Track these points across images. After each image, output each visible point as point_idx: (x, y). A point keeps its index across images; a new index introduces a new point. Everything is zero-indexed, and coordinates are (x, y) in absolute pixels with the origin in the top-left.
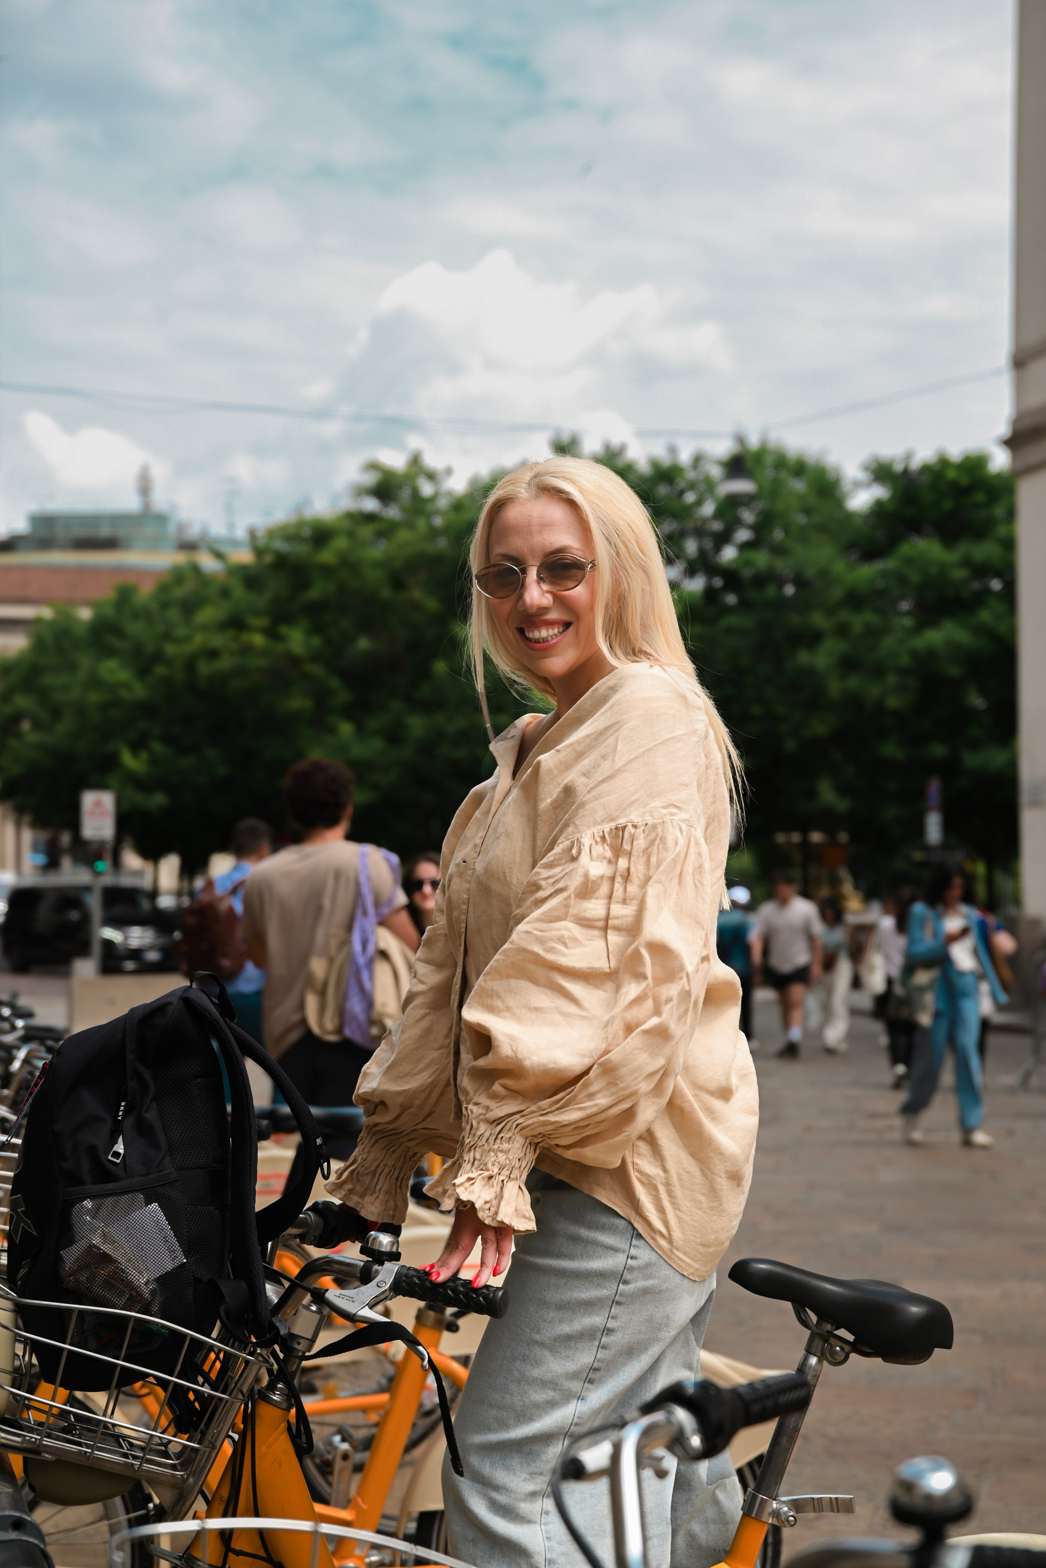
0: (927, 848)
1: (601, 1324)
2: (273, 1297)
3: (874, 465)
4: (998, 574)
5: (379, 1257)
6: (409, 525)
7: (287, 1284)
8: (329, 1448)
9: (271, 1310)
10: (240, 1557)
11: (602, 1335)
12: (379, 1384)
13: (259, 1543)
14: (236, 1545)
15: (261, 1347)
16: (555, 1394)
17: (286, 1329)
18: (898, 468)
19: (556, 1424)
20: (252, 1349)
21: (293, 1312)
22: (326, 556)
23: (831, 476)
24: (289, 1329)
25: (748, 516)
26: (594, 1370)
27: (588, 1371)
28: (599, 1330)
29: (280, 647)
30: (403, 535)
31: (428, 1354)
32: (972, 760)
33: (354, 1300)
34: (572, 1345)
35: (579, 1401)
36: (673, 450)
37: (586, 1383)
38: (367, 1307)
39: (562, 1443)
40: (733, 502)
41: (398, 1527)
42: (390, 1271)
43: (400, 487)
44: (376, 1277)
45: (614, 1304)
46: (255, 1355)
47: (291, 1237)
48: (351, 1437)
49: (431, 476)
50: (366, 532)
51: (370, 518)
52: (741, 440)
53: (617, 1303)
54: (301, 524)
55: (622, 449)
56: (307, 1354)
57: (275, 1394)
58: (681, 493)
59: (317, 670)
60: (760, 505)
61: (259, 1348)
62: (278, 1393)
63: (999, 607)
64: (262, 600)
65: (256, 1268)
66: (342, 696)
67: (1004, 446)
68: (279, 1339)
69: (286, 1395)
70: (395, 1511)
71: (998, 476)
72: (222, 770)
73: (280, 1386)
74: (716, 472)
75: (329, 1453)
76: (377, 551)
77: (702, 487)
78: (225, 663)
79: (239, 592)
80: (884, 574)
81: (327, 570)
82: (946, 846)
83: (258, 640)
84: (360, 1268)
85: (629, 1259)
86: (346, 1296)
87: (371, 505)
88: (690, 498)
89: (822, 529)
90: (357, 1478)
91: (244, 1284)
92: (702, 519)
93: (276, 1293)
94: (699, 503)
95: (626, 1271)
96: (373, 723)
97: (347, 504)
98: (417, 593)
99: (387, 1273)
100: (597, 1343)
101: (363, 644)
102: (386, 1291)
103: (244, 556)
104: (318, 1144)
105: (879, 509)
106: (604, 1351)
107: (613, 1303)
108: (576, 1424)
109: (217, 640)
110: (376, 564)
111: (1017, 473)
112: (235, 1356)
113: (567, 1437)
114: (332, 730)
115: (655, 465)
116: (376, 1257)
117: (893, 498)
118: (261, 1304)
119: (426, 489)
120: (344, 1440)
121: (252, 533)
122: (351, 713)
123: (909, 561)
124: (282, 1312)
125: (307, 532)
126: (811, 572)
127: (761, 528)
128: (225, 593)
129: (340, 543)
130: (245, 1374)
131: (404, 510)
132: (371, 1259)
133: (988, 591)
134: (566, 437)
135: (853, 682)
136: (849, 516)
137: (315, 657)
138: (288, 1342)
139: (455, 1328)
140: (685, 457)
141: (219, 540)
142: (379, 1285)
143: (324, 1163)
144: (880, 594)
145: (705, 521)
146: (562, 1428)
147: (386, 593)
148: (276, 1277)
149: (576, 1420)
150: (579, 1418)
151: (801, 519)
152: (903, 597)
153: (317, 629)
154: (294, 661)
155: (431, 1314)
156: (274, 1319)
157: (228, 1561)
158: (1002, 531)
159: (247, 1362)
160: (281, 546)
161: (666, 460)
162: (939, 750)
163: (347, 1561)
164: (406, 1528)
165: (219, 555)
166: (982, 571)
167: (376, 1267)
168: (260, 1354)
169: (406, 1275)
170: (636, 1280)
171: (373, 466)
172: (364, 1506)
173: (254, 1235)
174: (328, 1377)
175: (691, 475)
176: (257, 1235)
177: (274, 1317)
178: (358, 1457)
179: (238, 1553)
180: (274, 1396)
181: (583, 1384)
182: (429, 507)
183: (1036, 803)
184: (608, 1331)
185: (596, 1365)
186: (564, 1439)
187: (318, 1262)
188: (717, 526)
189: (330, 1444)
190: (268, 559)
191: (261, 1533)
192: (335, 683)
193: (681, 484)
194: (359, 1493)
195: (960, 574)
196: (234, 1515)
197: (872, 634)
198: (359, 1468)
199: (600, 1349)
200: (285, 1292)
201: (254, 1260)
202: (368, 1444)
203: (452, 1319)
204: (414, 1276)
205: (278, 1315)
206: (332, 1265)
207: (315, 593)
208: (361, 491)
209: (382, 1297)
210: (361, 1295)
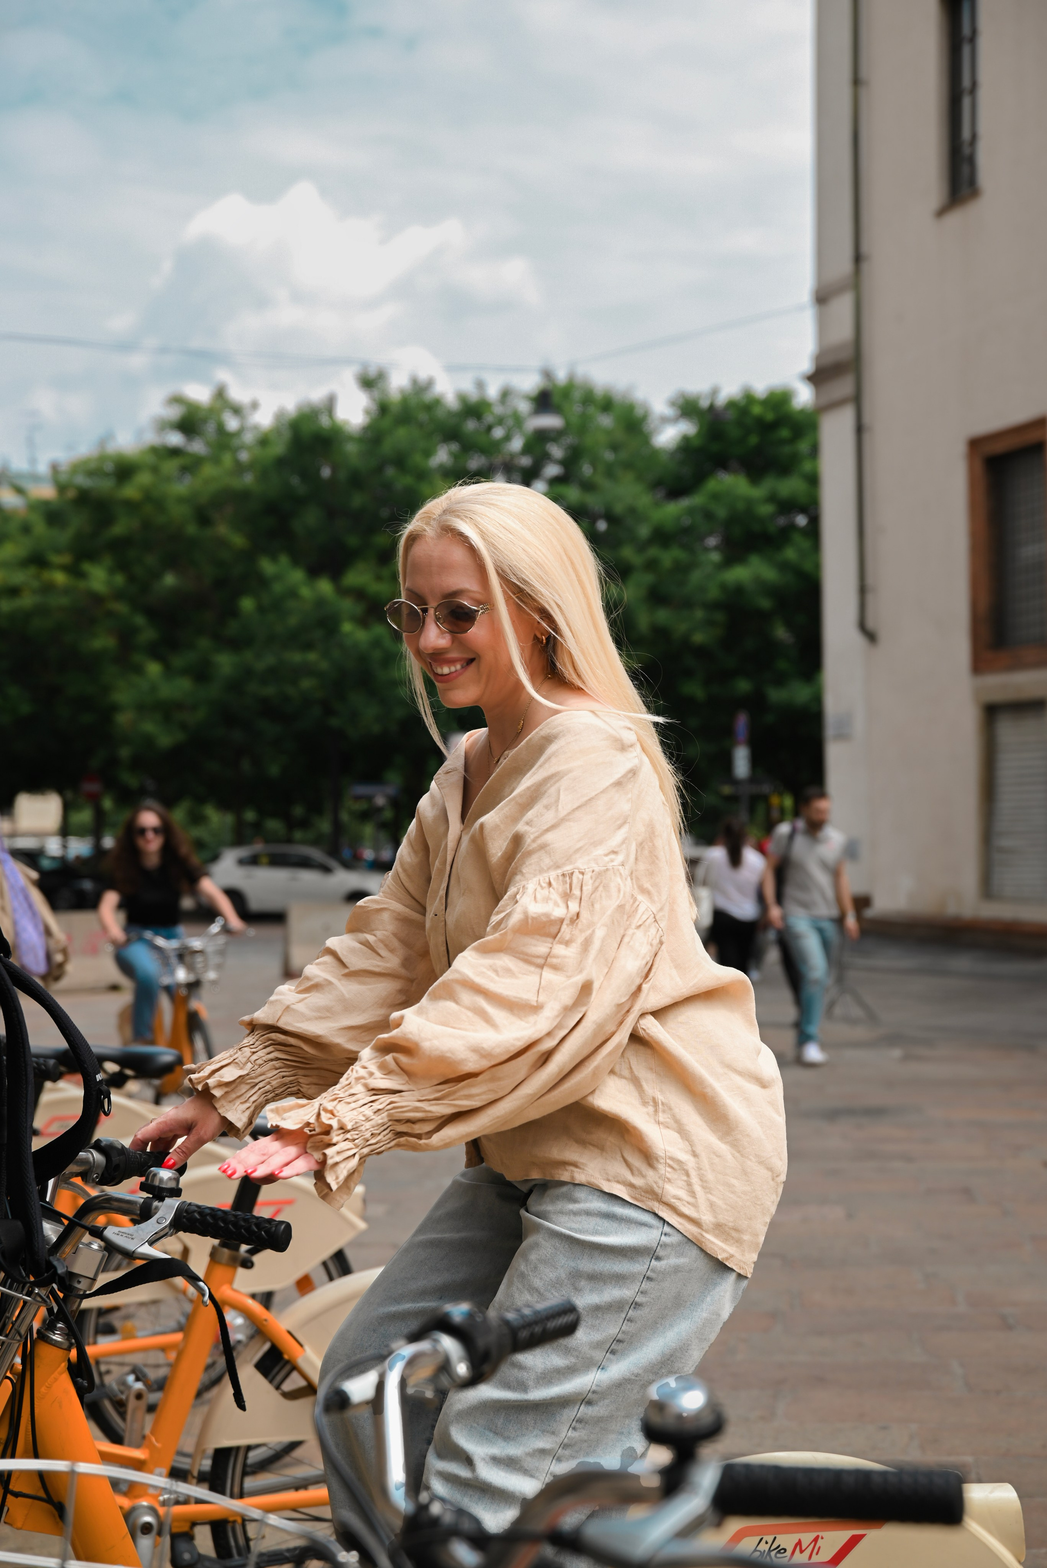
0: (734, 782)
1: (630, 1298)
2: (52, 1236)
3: (681, 401)
4: (803, 510)
5: (160, 1193)
6: (215, 459)
7: (66, 1222)
8: (122, 1388)
9: (49, 1250)
10: (20, 1499)
11: (630, 1308)
12: (179, 1323)
13: (38, 1484)
14: (14, 1486)
15: (39, 1287)
16: (577, 1361)
17: (64, 1267)
18: (704, 404)
19: (574, 1390)
20: (30, 1289)
21: (73, 1251)
22: (130, 492)
23: (639, 412)
24: (67, 1267)
25: (556, 451)
26: (618, 1341)
27: (612, 1342)
28: (627, 1303)
29: (82, 585)
30: (208, 470)
31: (209, 1289)
32: (776, 695)
33: (133, 1237)
34: (599, 1315)
35: (600, 1370)
36: (480, 385)
37: (608, 1354)
38: (147, 1243)
39: (578, 1407)
40: (541, 437)
41: (193, 1465)
42: (172, 1207)
43: (205, 421)
44: (156, 1213)
45: (645, 1280)
46: (33, 1296)
47: (72, 1175)
48: (145, 1376)
49: (237, 410)
50: (171, 466)
51: (174, 452)
52: (547, 374)
53: (648, 1278)
54: (103, 458)
55: (430, 383)
56: (88, 1292)
57: (55, 1334)
58: (489, 428)
59: (121, 608)
60: (569, 440)
61: (37, 1287)
62: (59, 1332)
63: (804, 544)
64: (64, 537)
65: (33, 1206)
66: (148, 634)
67: (807, 382)
68: (57, 1278)
69: (67, 1334)
70: (189, 1448)
71: (802, 411)
72: (25, 708)
73: (59, 1325)
74: (524, 407)
75: (122, 1392)
76: (181, 487)
77: (510, 422)
78: (27, 601)
79: (40, 528)
80: (691, 511)
81: (131, 506)
82: (753, 779)
83: (60, 578)
84: (139, 1205)
85: (663, 1236)
86: (125, 1233)
87: (175, 439)
88: (498, 433)
89: (628, 465)
90: (149, 1419)
91: (19, 1223)
92: (511, 455)
93: (55, 1232)
94: (508, 438)
95: (659, 1247)
96: (178, 661)
97: (151, 438)
98: (223, 529)
99: (167, 1209)
100: (624, 1316)
101: (170, 580)
102: (166, 1227)
103: (46, 492)
104: (98, 1080)
105: (686, 446)
106: (629, 1323)
107: (644, 1278)
108: (594, 1392)
109: (18, 577)
110: (181, 500)
111: (822, 408)
112: (13, 1297)
113: (584, 1402)
114: (139, 670)
115: (462, 398)
116: (156, 1193)
117: (699, 434)
118: (38, 1243)
119: (232, 424)
120: (138, 1379)
121: (55, 468)
122: (156, 652)
123: (716, 497)
124: (60, 1252)
125: (109, 467)
126: (619, 509)
127: (570, 463)
128: (26, 529)
129: (144, 479)
130: (22, 1316)
131: (208, 444)
132: (151, 1196)
133: (793, 527)
134: (372, 372)
135: (663, 616)
136: (655, 453)
137: (119, 595)
138: (68, 1281)
139: (249, 1264)
140: (493, 392)
141: (20, 476)
142: (159, 1221)
143: (104, 1098)
144: (686, 531)
145: (512, 456)
146: (579, 1394)
147: (192, 529)
148: (55, 1216)
149: (594, 1388)
150: (597, 1385)
151: (609, 456)
152: (710, 533)
153: (122, 566)
154: (97, 599)
155: (226, 1251)
156: (51, 1258)
157: (6, 1504)
158: (807, 466)
159: (25, 1302)
160: (81, 481)
161: (474, 396)
162: (743, 686)
163: (141, 1500)
164: (200, 1465)
165: (19, 491)
166: (788, 506)
167: (156, 1203)
168: (38, 1294)
169: (187, 1211)
170: (668, 1257)
171: (177, 400)
172: (158, 1445)
173: (31, 1174)
174: (127, 1317)
175: (498, 410)
176: (34, 1174)
177: (53, 1255)
178: (153, 1397)
179: (17, 1495)
180: (54, 1335)
181: (605, 1354)
182: (235, 442)
183: (842, 737)
184: (636, 1305)
185: (620, 1336)
186: (581, 1404)
187: (97, 1200)
188: (526, 461)
189: (124, 1383)
190: (71, 494)
191: (42, 1476)
192: (140, 620)
193: (489, 419)
194: (153, 1432)
195: (766, 510)
196: (13, 1456)
197: (682, 569)
198: (151, 1408)
199: (626, 1321)
200: (63, 1231)
201: (31, 1199)
202: (161, 1385)
203: (247, 1255)
204: (195, 1211)
205: (56, 1254)
206: (112, 1202)
207: (120, 528)
208: (163, 426)
209: (162, 1233)
210: (140, 1232)
